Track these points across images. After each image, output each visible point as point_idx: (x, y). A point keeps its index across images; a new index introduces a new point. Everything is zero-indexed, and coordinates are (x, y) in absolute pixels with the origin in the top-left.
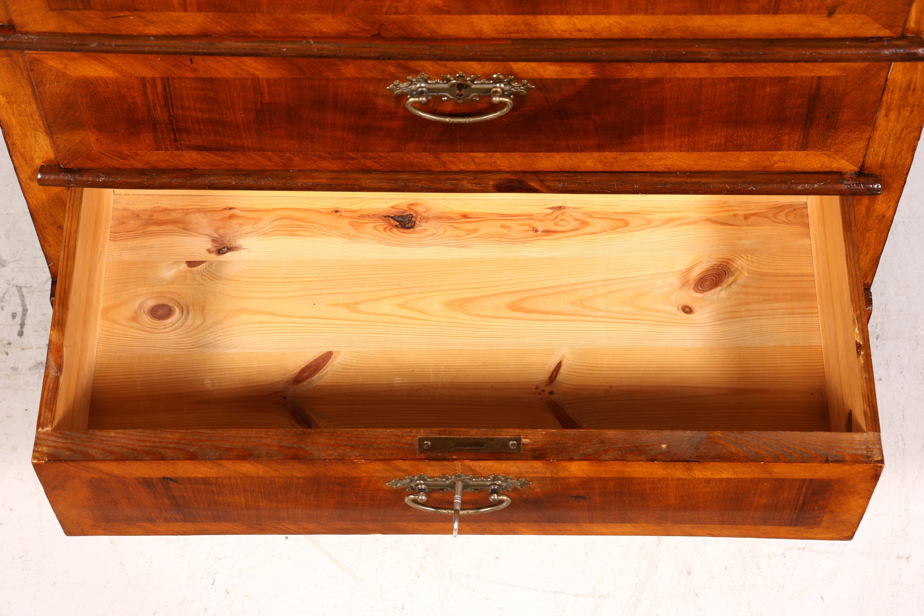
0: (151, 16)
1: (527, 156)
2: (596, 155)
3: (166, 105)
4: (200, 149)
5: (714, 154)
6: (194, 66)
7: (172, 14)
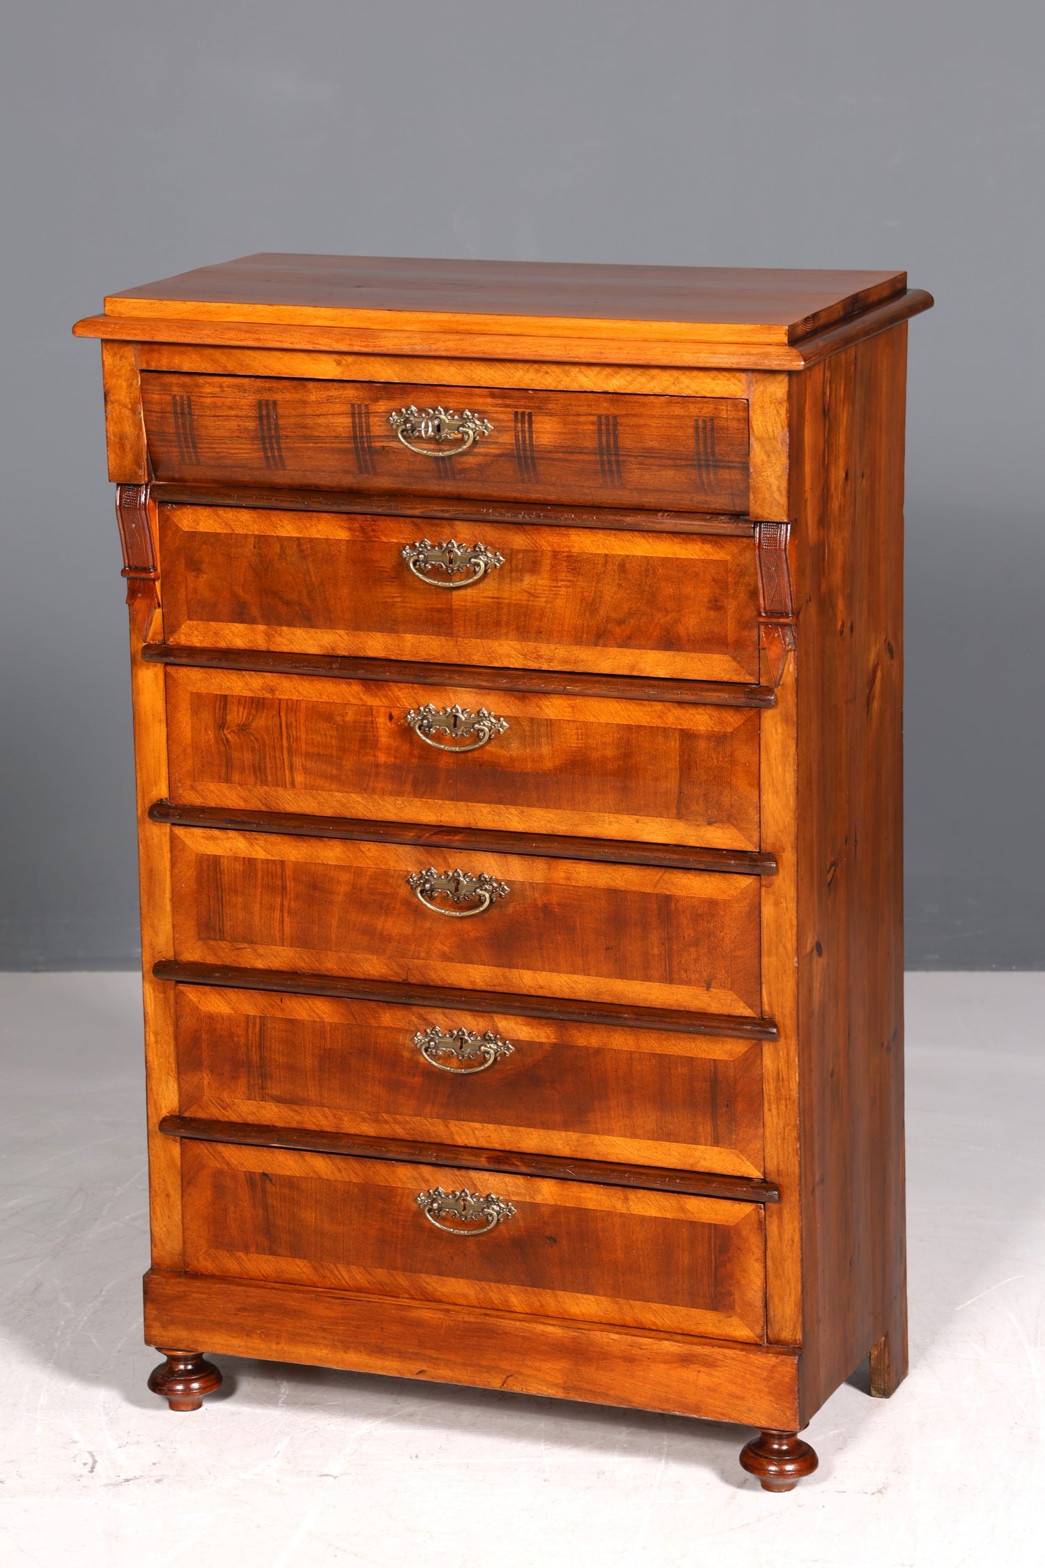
0: (261, 950)
1: (513, 1131)
2: (563, 1134)
3: (260, 1045)
4: (278, 1100)
5: (650, 1143)
6: (283, 1005)
7: (273, 947)
